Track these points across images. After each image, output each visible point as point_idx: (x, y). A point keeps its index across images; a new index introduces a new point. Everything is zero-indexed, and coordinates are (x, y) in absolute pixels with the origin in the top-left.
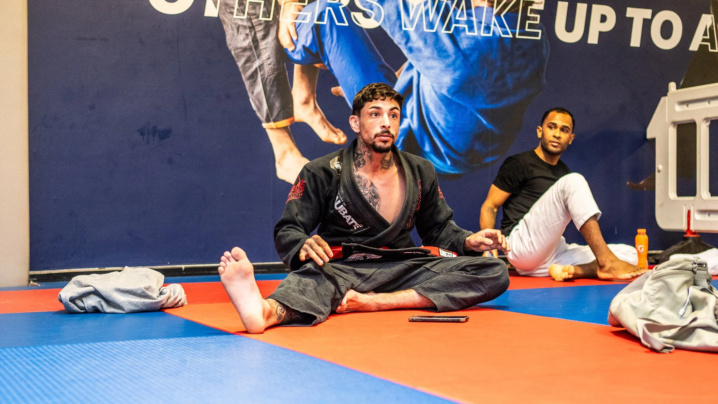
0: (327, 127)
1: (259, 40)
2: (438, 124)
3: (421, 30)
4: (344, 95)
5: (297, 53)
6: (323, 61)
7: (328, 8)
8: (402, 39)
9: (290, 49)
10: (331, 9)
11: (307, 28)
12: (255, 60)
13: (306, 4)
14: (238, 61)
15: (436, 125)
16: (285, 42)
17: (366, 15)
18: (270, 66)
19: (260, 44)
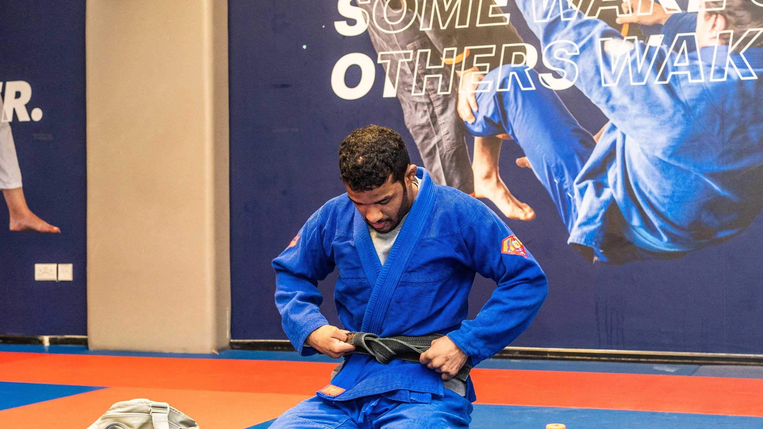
0: (511, 201)
1: (438, 116)
2: (650, 192)
3: (625, 85)
4: (531, 166)
5: (478, 125)
6: (507, 131)
7: (512, 73)
8: (602, 97)
9: (470, 121)
10: (515, 73)
11: (489, 97)
12: (434, 136)
13: (487, 72)
14: (416, 139)
15: (647, 194)
16: (465, 115)
17: (557, 75)
18: (449, 141)
19: (439, 119)
